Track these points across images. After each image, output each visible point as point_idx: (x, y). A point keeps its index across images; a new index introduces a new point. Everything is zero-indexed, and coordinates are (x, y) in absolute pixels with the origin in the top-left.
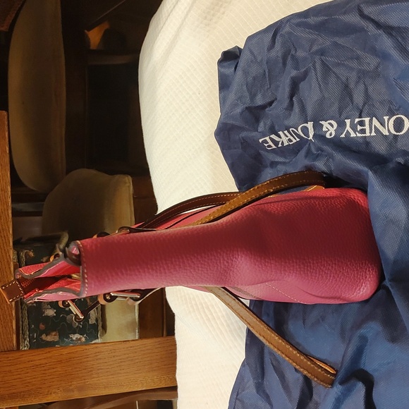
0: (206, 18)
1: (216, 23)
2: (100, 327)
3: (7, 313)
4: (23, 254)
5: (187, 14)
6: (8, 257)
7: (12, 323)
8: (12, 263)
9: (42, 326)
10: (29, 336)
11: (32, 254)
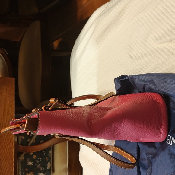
0: (97, 41)
1: (101, 43)
2: (52, 170)
3: (11, 164)
4: (19, 138)
5: (89, 39)
6: (12, 140)
7: (13, 169)
8: (14, 143)
9: (27, 170)
10: (21, 174)
11: (23, 138)
